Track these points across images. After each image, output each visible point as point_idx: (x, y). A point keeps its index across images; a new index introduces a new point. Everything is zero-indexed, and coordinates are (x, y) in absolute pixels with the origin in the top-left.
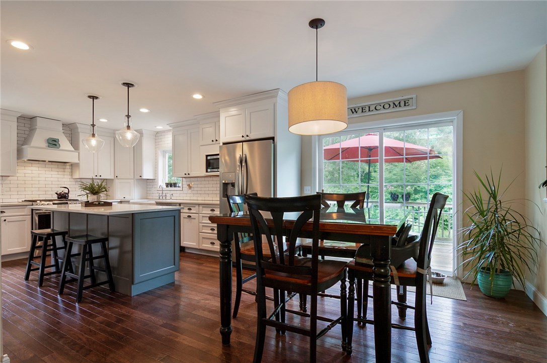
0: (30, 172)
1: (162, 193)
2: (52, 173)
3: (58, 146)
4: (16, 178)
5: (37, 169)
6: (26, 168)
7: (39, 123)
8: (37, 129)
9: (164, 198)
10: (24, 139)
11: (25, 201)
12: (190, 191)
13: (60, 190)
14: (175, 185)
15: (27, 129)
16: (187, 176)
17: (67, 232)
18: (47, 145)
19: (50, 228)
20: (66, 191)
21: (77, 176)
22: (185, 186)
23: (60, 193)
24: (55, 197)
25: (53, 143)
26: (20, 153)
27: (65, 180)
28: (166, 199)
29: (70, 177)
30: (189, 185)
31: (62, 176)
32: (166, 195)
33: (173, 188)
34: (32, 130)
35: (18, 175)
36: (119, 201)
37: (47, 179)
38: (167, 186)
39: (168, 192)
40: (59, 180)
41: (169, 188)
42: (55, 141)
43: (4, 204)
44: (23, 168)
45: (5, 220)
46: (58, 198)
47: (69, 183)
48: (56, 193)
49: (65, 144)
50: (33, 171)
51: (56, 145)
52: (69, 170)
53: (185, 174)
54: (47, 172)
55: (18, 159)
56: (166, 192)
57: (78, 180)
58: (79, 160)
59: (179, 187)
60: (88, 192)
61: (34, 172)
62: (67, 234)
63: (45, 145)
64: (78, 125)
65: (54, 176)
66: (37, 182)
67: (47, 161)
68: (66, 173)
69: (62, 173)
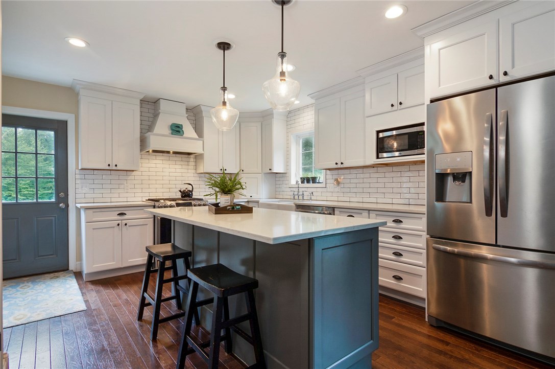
0: (154, 165)
1: (298, 192)
2: (177, 166)
3: (181, 133)
4: (139, 173)
5: (161, 162)
6: (150, 161)
7: (163, 105)
8: (160, 114)
9: (301, 197)
10: (147, 127)
11: (149, 200)
12: (337, 189)
13: (184, 187)
14: (314, 180)
15: (151, 115)
16: (339, 166)
17: (190, 253)
18: (170, 132)
19: (171, 242)
20: (190, 188)
21: (201, 170)
22: (331, 181)
23: (184, 191)
24: (179, 195)
25: (177, 130)
26: (143, 142)
27: (189, 175)
28: (303, 199)
29: (193, 171)
30: (336, 180)
31: (186, 171)
32: (303, 194)
33: (311, 185)
34: (156, 115)
35: (141, 169)
36: (246, 200)
37: (171, 174)
38: (303, 182)
39: (306, 189)
40: (183, 175)
41: (306, 185)
42: (178, 127)
44: (147, 161)
45: (126, 224)
46: (182, 197)
47: (193, 179)
48: (180, 191)
49: (189, 130)
51: (179, 132)
52: (193, 164)
53: (336, 164)
54: (171, 166)
55: (141, 150)
56: (304, 189)
57: (202, 175)
58: (203, 150)
59: (319, 183)
60: (218, 190)
61: (158, 165)
62: (190, 256)
63: (168, 131)
64: (203, 108)
65: (177, 170)
66: (161, 178)
67: (171, 152)
68: (190, 167)
69: (186, 167)
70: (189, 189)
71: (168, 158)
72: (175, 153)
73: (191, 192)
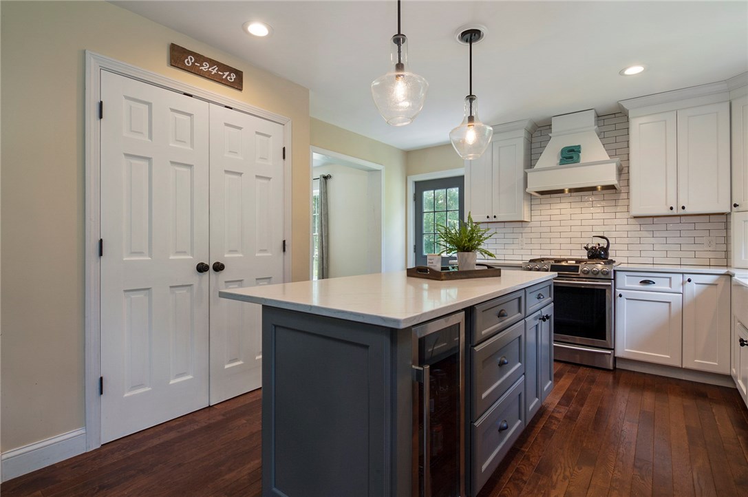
0: (557, 212)
4: (538, 224)
5: (568, 205)
6: (553, 206)
13: (593, 243)
20: (603, 243)
23: (592, 248)
24: (583, 255)
25: (570, 155)
27: (616, 221)
31: (613, 215)
37: (584, 223)
40: (606, 222)
42: (573, 151)
43: (506, 262)
44: (548, 207)
46: (589, 257)
47: (627, 228)
48: (586, 248)
50: (562, 210)
51: (574, 158)
54: (584, 210)
61: (563, 212)
65: (596, 216)
66: (568, 229)
67: (567, 190)
68: (619, 209)
69: (613, 209)
70: (601, 245)
71: (578, 199)
72: (571, 190)
73: (606, 250)
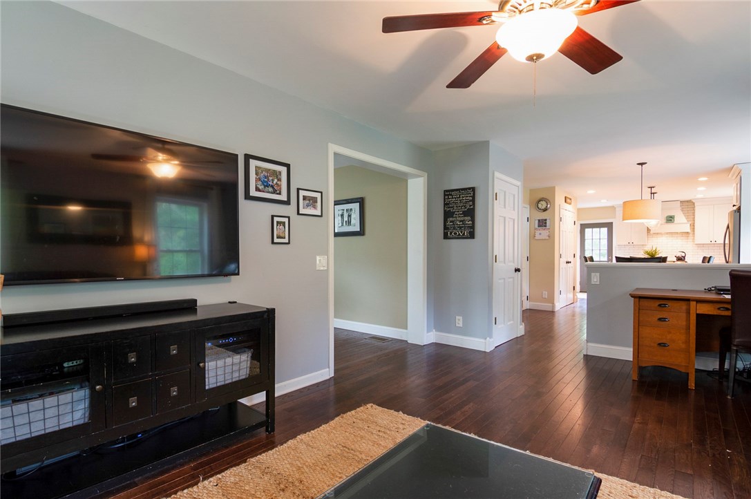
3: (673, 221)
27: (688, 245)
42: (671, 217)
47: (692, 248)
48: (676, 256)
73: (684, 257)
